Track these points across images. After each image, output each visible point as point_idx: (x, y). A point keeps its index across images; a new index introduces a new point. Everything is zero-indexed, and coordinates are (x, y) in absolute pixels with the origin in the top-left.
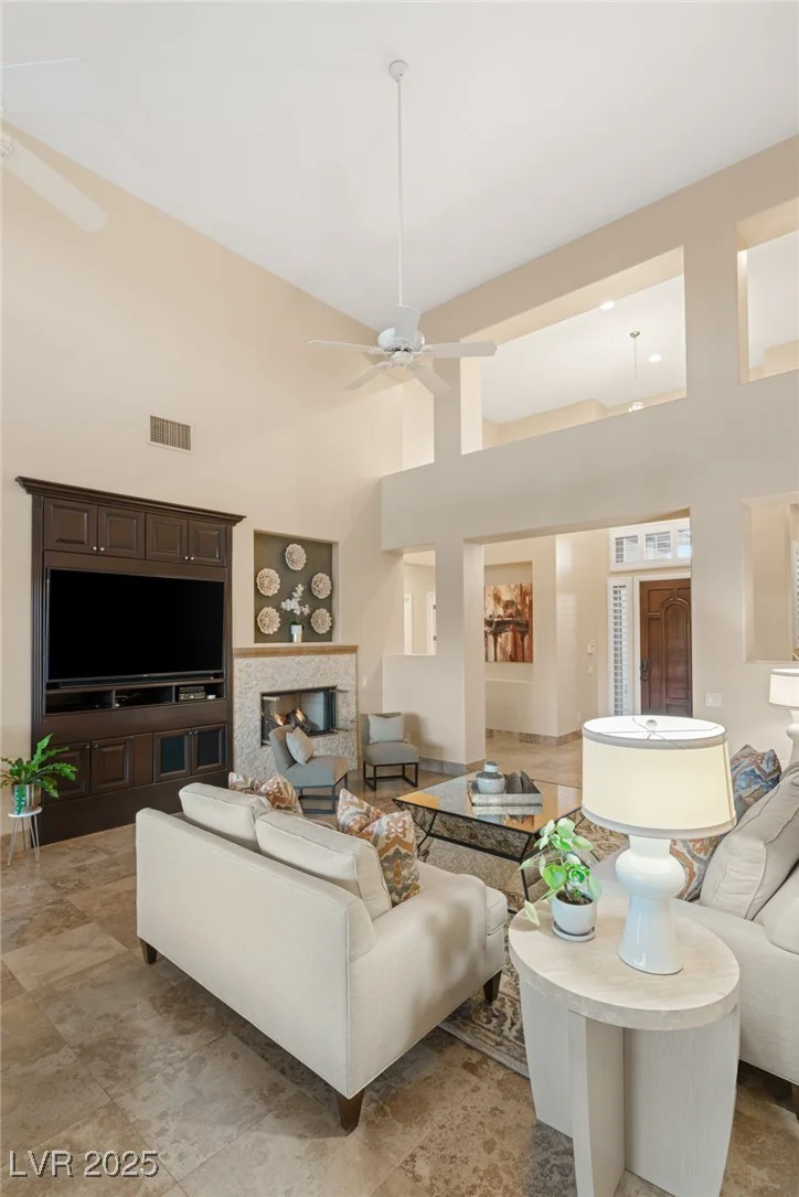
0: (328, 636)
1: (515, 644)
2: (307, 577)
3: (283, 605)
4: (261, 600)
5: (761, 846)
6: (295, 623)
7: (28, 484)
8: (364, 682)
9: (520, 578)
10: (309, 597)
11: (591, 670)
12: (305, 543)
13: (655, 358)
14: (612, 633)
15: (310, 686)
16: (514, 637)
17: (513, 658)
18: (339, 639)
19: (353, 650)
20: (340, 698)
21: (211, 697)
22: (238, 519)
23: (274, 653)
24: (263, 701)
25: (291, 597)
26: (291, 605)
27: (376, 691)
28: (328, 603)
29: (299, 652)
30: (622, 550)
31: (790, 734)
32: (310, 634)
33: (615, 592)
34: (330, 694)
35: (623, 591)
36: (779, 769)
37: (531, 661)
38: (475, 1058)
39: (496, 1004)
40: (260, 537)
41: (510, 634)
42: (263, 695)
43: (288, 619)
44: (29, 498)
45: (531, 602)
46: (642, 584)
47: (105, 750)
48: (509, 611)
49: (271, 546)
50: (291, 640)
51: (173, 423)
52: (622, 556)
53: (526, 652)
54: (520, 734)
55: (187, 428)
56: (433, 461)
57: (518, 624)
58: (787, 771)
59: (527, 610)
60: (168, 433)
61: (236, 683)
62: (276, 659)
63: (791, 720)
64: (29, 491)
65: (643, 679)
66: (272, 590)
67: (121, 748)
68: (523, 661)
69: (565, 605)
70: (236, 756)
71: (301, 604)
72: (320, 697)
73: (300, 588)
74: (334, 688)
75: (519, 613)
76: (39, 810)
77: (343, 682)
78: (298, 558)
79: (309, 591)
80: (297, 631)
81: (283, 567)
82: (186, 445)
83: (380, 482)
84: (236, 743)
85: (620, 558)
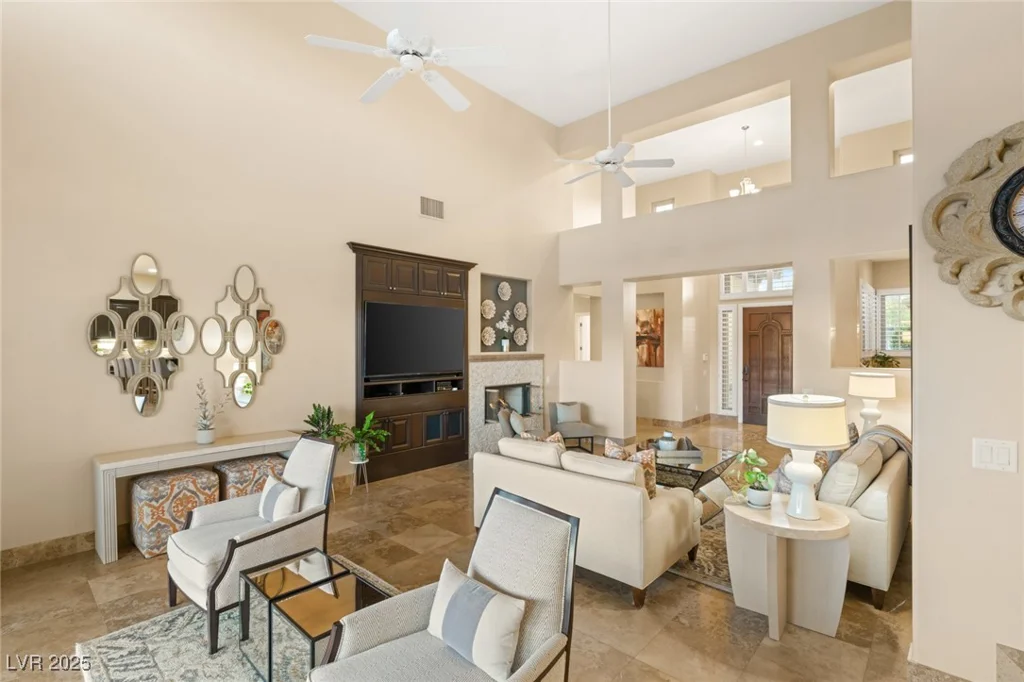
0: (524, 348)
1: (649, 354)
2: (512, 305)
3: (497, 325)
4: (485, 322)
5: (855, 467)
6: (505, 338)
7: (355, 247)
8: (548, 380)
9: (654, 305)
10: (513, 319)
11: (705, 372)
12: (511, 281)
13: (759, 143)
14: (721, 345)
15: (514, 382)
16: (649, 349)
17: (648, 364)
18: (531, 349)
19: (540, 357)
20: (533, 392)
21: (455, 389)
22: (471, 265)
23: (493, 359)
24: (486, 393)
25: (502, 320)
26: (503, 325)
27: (556, 388)
28: (524, 324)
29: (508, 358)
30: (729, 284)
31: (862, 415)
32: (514, 346)
33: (724, 315)
34: (526, 388)
35: (730, 315)
36: (857, 435)
37: (662, 366)
38: (693, 584)
39: (696, 562)
40: (484, 277)
41: (645, 346)
42: (486, 388)
43: (501, 335)
44: (354, 255)
45: (662, 323)
46: (745, 309)
47: (396, 423)
48: (645, 329)
49: (491, 282)
50: (502, 350)
51: (434, 201)
52: (729, 288)
53: (658, 359)
54: (654, 420)
55: (441, 203)
56: (599, 222)
57: (651, 339)
58: (863, 436)
59: (659, 329)
60: (431, 208)
61: (470, 379)
62: (493, 363)
63: (863, 405)
64: (354, 251)
65: (744, 380)
66: (490, 315)
67: (404, 422)
68: (656, 366)
69: (689, 325)
70: (470, 430)
71: (509, 324)
72: (519, 391)
73: (508, 313)
74: (529, 384)
75: (653, 331)
76: (367, 461)
77: (535, 380)
78: (506, 291)
79: (513, 316)
80: (506, 343)
81: (497, 299)
82: (440, 215)
83: (558, 237)
84: (470, 421)
85: (727, 289)
